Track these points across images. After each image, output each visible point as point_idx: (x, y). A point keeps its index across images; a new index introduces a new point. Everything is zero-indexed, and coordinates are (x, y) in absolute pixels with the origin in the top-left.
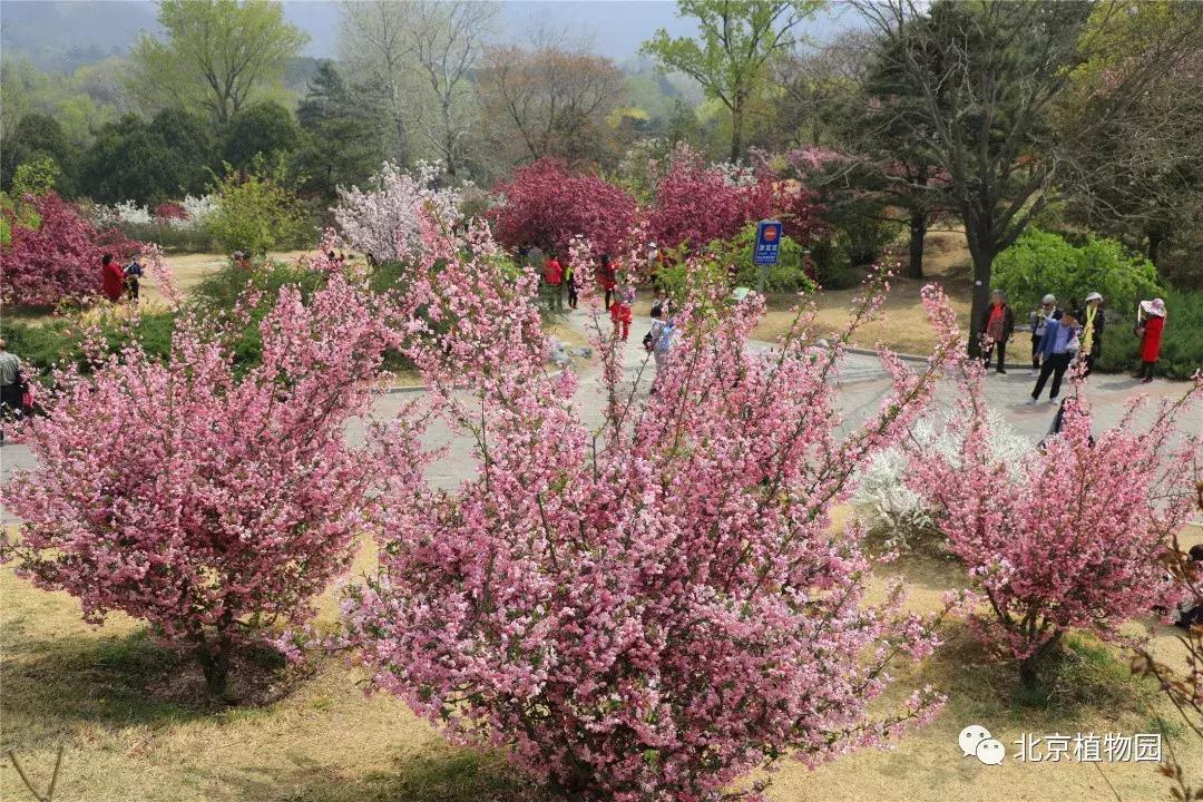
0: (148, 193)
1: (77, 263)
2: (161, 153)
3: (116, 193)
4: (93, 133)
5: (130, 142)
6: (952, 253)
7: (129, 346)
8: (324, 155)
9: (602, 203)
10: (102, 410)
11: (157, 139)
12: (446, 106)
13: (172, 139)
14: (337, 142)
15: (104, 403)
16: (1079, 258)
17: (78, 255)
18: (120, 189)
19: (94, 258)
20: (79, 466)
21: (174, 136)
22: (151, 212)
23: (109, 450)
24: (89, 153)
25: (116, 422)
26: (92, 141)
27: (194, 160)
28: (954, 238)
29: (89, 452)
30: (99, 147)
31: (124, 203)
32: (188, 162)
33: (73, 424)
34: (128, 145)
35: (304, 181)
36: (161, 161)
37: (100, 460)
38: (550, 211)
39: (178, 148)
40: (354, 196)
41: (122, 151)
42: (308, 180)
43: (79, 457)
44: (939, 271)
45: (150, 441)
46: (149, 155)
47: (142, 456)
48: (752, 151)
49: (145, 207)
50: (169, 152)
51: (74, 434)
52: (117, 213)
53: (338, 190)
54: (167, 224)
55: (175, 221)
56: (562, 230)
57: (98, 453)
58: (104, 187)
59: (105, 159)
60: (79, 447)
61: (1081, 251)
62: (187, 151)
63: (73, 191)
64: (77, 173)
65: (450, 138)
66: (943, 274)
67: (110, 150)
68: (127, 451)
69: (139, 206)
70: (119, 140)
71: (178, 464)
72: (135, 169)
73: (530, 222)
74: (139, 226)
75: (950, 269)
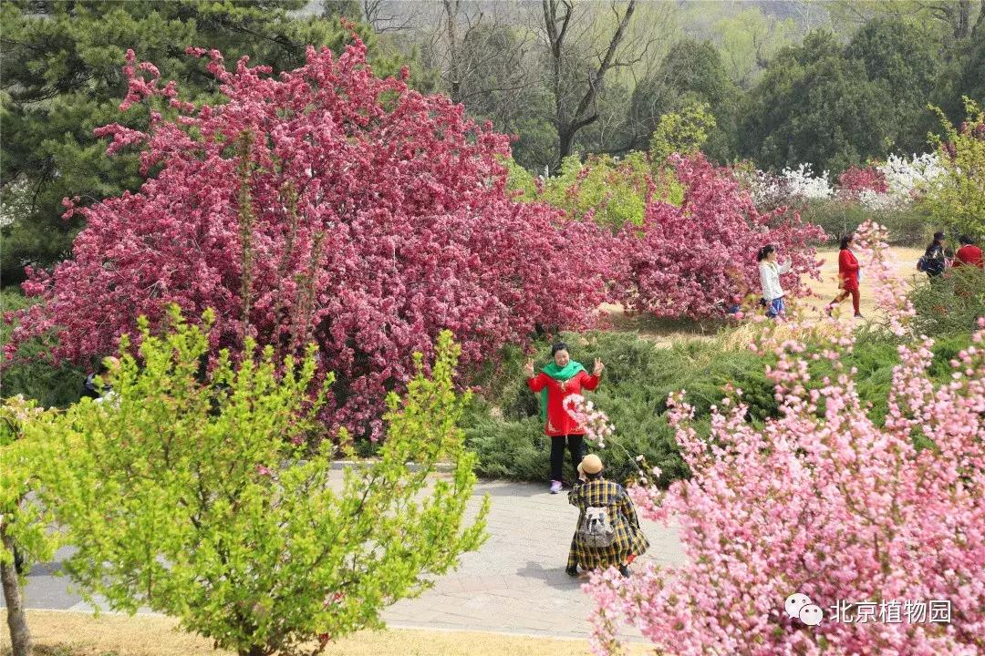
0: (832, 151)
1: (727, 256)
2: (859, 89)
3: (785, 153)
4: (763, 64)
5: (814, 74)
7: (834, 382)
10: (777, 484)
11: (854, 68)
13: (877, 67)
15: (780, 472)
17: (728, 244)
18: (791, 147)
19: (751, 249)
20: (738, 570)
21: (881, 61)
22: (834, 182)
23: (783, 550)
24: (755, 95)
25: (795, 505)
26: (759, 76)
27: (907, 99)
29: (753, 549)
30: (769, 85)
31: (795, 168)
32: (897, 103)
33: (732, 500)
34: (810, 79)
36: (857, 102)
37: (770, 565)
39: (885, 81)
41: (800, 89)
43: (738, 555)
45: (850, 543)
46: (839, 95)
47: (834, 568)
49: (825, 174)
50: (870, 88)
51: (733, 517)
52: (783, 183)
54: (857, 199)
55: (868, 195)
57: (766, 553)
58: (769, 144)
59: (774, 103)
60: (739, 539)
62: (897, 86)
63: (725, 150)
64: (734, 126)
67: (783, 88)
68: (809, 556)
69: (817, 173)
70: (799, 72)
71: (898, 588)
72: (815, 116)
74: (814, 202)
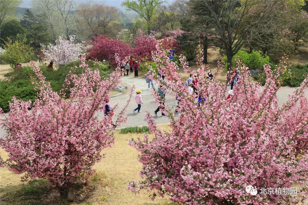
6: (213, 57)
8: (33, 35)
9: (120, 46)
12: (66, 21)
14: (37, 31)
16: (250, 56)
28: (212, 52)
35: (32, 42)
38: (106, 49)
40: (50, 46)
42: (33, 42)
44: (211, 61)
48: (152, 32)
53: (41, 45)
56: (109, 54)
61: (250, 55)
65: (67, 30)
66: (212, 62)
73: (101, 53)
75: (214, 61)
